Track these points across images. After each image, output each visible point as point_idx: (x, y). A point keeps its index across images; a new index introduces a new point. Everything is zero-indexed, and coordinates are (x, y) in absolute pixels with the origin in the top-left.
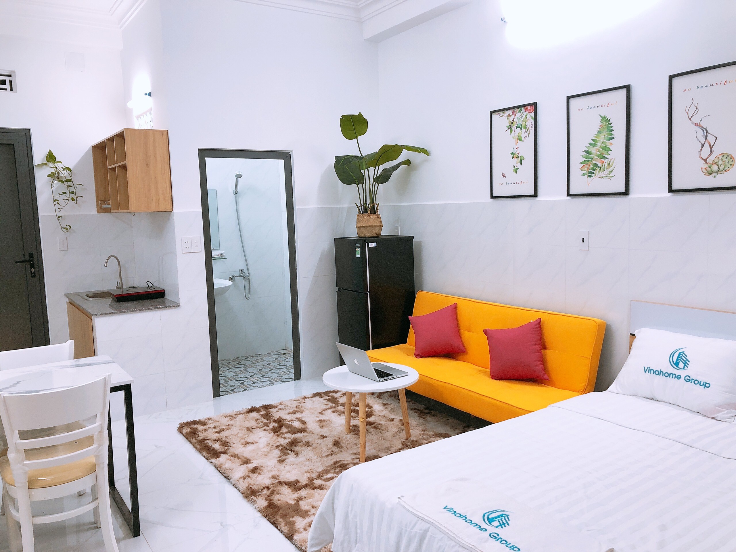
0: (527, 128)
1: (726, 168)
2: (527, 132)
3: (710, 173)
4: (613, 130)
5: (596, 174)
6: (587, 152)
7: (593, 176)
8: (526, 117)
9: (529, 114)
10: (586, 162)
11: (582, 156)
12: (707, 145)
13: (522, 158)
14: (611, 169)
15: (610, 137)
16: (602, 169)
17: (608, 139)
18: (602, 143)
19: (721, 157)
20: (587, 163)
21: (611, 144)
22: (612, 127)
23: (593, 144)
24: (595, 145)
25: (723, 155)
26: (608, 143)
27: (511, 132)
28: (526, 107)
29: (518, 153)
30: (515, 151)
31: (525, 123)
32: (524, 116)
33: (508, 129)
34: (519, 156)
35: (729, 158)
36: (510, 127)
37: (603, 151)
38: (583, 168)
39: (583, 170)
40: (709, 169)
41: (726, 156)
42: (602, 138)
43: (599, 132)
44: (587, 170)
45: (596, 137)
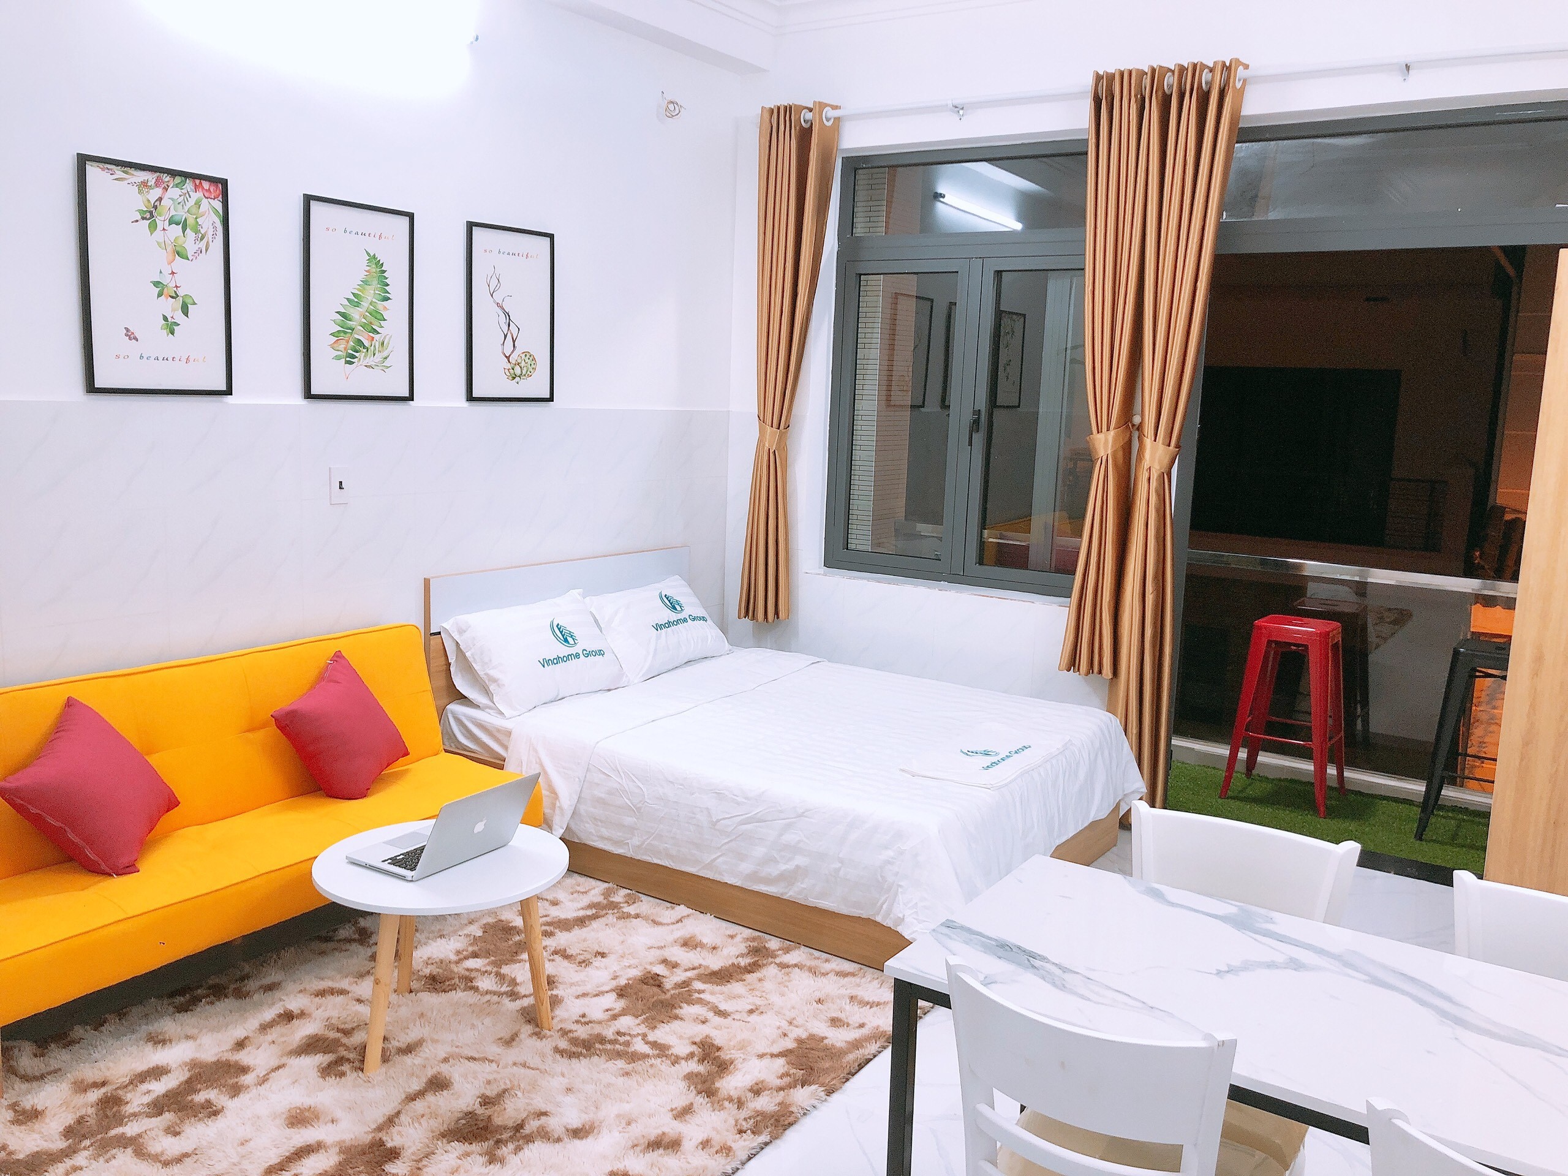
0: (203, 231)
1: (528, 372)
2: (201, 240)
3: (513, 377)
4: (388, 285)
5: (360, 359)
6: (344, 315)
7: (354, 363)
8: (198, 204)
9: (205, 201)
10: (342, 334)
11: (334, 321)
12: (509, 337)
13: (188, 301)
14: (385, 354)
15: (383, 295)
16: (371, 350)
17: (381, 298)
18: (371, 304)
19: (523, 356)
20: (344, 335)
21: (385, 308)
22: (387, 278)
23: (355, 301)
24: (357, 305)
25: (525, 353)
26: (380, 305)
27: (153, 227)
28: (197, 182)
29: (177, 287)
30: (166, 279)
31: (196, 218)
32: (191, 202)
33: (143, 218)
34: (181, 292)
35: (531, 358)
36: (149, 215)
37: (373, 319)
38: (335, 345)
39: (337, 348)
40: (511, 371)
41: (528, 356)
42: (370, 294)
43: (365, 282)
44: (343, 350)
45: (358, 290)
